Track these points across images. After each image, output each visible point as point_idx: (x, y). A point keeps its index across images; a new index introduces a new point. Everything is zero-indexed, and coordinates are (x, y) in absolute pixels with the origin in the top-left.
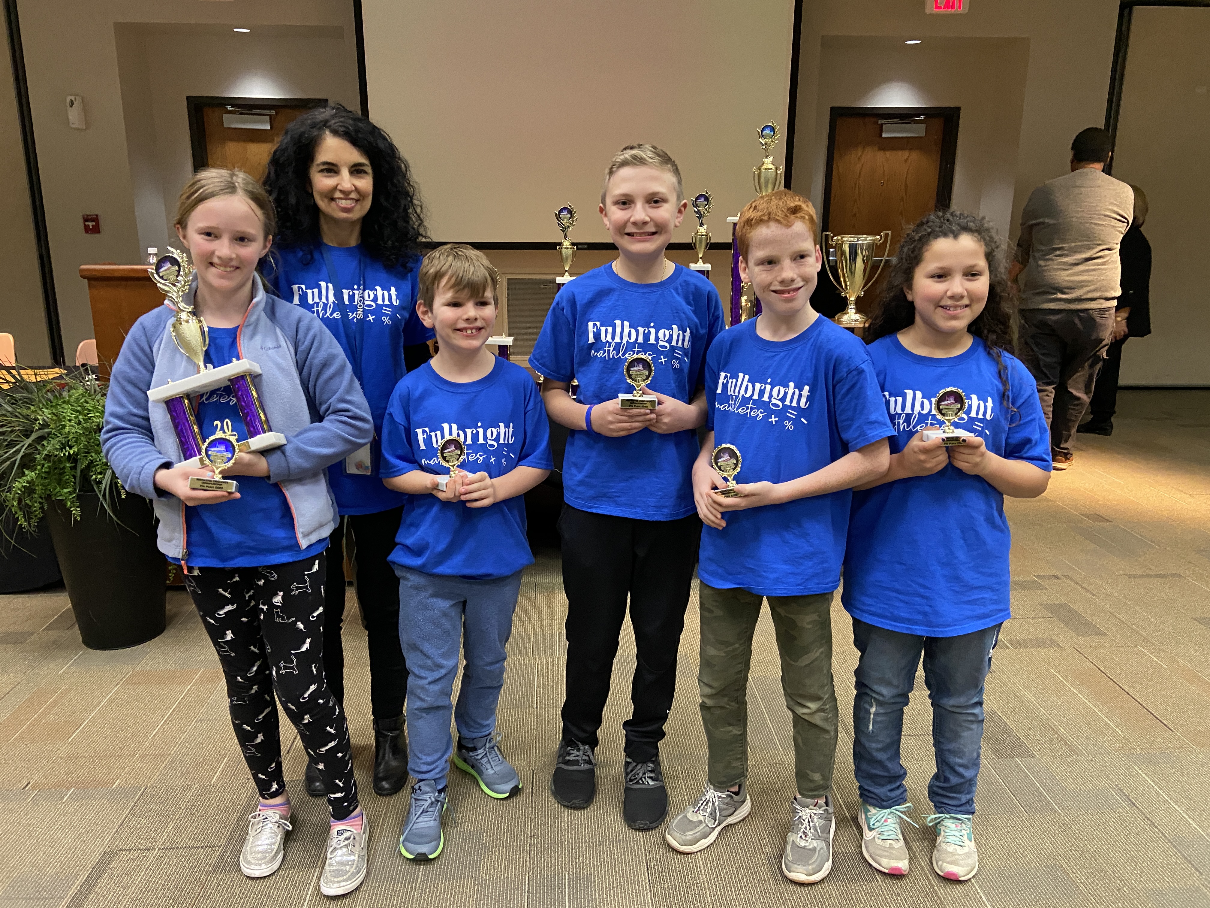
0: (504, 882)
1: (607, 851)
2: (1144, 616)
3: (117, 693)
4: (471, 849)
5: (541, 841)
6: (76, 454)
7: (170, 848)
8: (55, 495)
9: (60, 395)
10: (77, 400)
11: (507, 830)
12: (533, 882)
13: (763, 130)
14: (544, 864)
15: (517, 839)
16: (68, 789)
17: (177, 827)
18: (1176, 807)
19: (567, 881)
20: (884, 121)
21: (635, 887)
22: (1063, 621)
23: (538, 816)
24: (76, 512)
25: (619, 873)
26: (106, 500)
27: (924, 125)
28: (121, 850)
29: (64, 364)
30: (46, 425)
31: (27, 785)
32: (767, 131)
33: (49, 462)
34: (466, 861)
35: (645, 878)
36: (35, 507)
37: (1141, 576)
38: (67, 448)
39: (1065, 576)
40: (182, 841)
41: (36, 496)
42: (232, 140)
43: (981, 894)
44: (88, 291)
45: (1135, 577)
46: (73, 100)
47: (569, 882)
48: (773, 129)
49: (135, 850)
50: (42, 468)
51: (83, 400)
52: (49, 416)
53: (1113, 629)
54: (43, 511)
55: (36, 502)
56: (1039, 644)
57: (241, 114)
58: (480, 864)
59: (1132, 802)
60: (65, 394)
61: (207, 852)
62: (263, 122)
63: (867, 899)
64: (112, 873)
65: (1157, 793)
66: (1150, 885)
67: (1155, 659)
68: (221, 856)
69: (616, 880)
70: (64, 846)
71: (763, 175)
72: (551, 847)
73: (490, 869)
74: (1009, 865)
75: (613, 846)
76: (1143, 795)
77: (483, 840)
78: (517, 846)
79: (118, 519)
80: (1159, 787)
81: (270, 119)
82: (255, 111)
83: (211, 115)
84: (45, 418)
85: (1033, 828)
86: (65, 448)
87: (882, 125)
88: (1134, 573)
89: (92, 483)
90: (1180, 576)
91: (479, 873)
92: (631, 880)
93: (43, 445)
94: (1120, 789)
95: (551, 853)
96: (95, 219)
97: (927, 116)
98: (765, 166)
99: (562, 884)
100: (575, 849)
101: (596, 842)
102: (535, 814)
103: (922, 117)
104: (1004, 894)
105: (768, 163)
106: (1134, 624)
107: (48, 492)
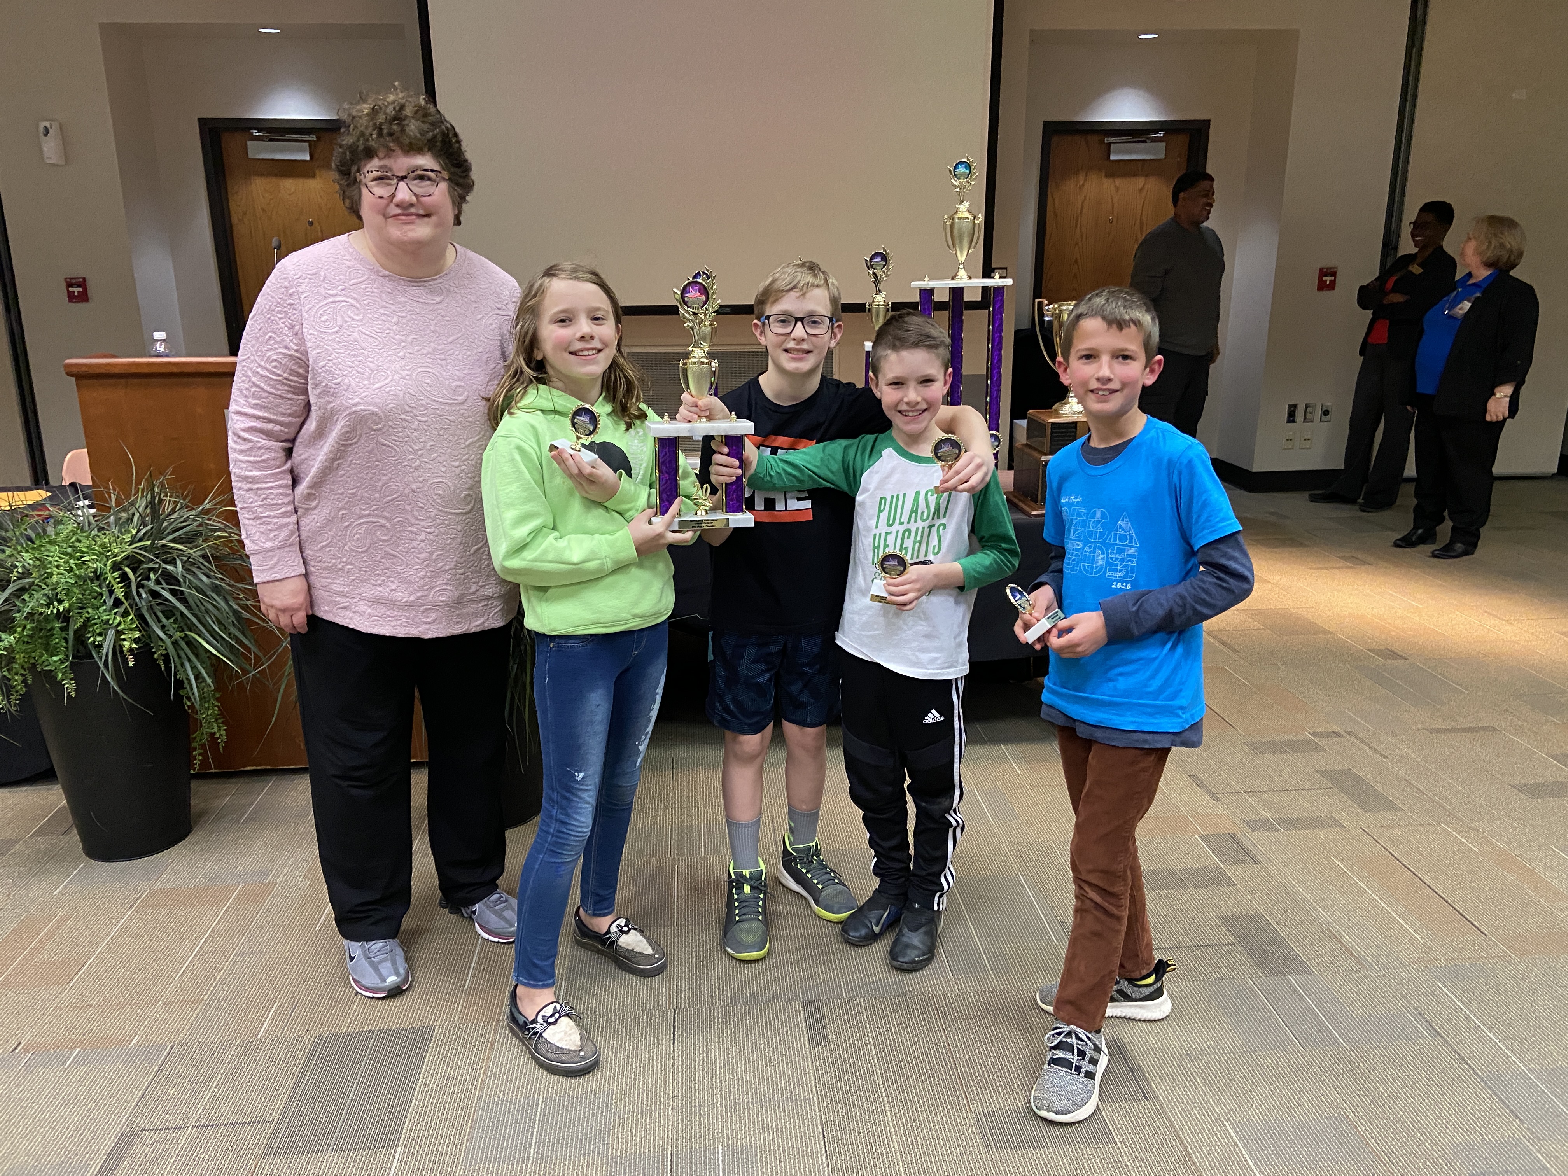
0: (640, 1158)
1: (771, 1114)
2: (1449, 784)
3: (130, 919)
4: (597, 1116)
5: (686, 1104)
6: (68, 611)
7: (207, 1126)
8: (41, 665)
9: (45, 531)
10: (67, 538)
11: (643, 1090)
12: (677, 1157)
13: (955, 168)
14: (691, 1134)
15: (656, 1102)
16: (72, 1049)
17: (214, 1098)
18: (1491, 1035)
19: (720, 1155)
20: (1111, 140)
21: (808, 1161)
22: (1347, 793)
23: (682, 1071)
24: (69, 685)
25: (787, 1143)
26: (108, 670)
27: (1164, 144)
28: (143, 1130)
29: (47, 483)
30: (27, 573)
31: (18, 1046)
32: (962, 170)
33: (32, 621)
34: (591, 1133)
35: (821, 1148)
36: (16, 681)
37: (1446, 731)
38: (56, 604)
39: (1349, 733)
40: (222, 1115)
41: (17, 666)
42: (261, 175)
43: (1246, 1156)
44: (76, 394)
45: (1438, 731)
46: (48, 126)
47: (724, 1156)
48: (968, 166)
49: (161, 1129)
50: (23, 630)
51: (74, 539)
52: (31, 562)
53: (1410, 801)
54: (27, 685)
55: (17, 674)
56: (1315, 823)
57: (271, 140)
58: (608, 1137)
59: (1435, 1030)
60: (50, 530)
61: (255, 1130)
62: (301, 150)
63: (1103, 1167)
64: (133, 1161)
65: (1467, 1018)
66: (1458, 1140)
67: (1463, 840)
68: (274, 1134)
69: (784, 1151)
70: (69, 1126)
71: (956, 226)
72: (699, 1111)
73: (622, 1142)
74: (1281, 1117)
75: (779, 1108)
76: (1450, 1020)
77: (611, 1104)
78: (656, 1110)
79: (125, 694)
80: (1469, 1009)
81: (310, 146)
82: (288, 137)
83: (231, 143)
84: (27, 565)
85: (1311, 1067)
86: (53, 604)
87: (1110, 144)
88: (1437, 726)
89: (90, 647)
90: (1494, 730)
91: (608, 1148)
92: (803, 1151)
93: (24, 599)
94: (1420, 1014)
95: (700, 1118)
96: (82, 283)
97: (1168, 132)
98: (959, 215)
99: (714, 1159)
100: (731, 1113)
101: (757, 1102)
102: (678, 1068)
103: (1161, 134)
104: (1275, 1155)
105: (963, 210)
106: (1436, 795)
107: (32, 661)
